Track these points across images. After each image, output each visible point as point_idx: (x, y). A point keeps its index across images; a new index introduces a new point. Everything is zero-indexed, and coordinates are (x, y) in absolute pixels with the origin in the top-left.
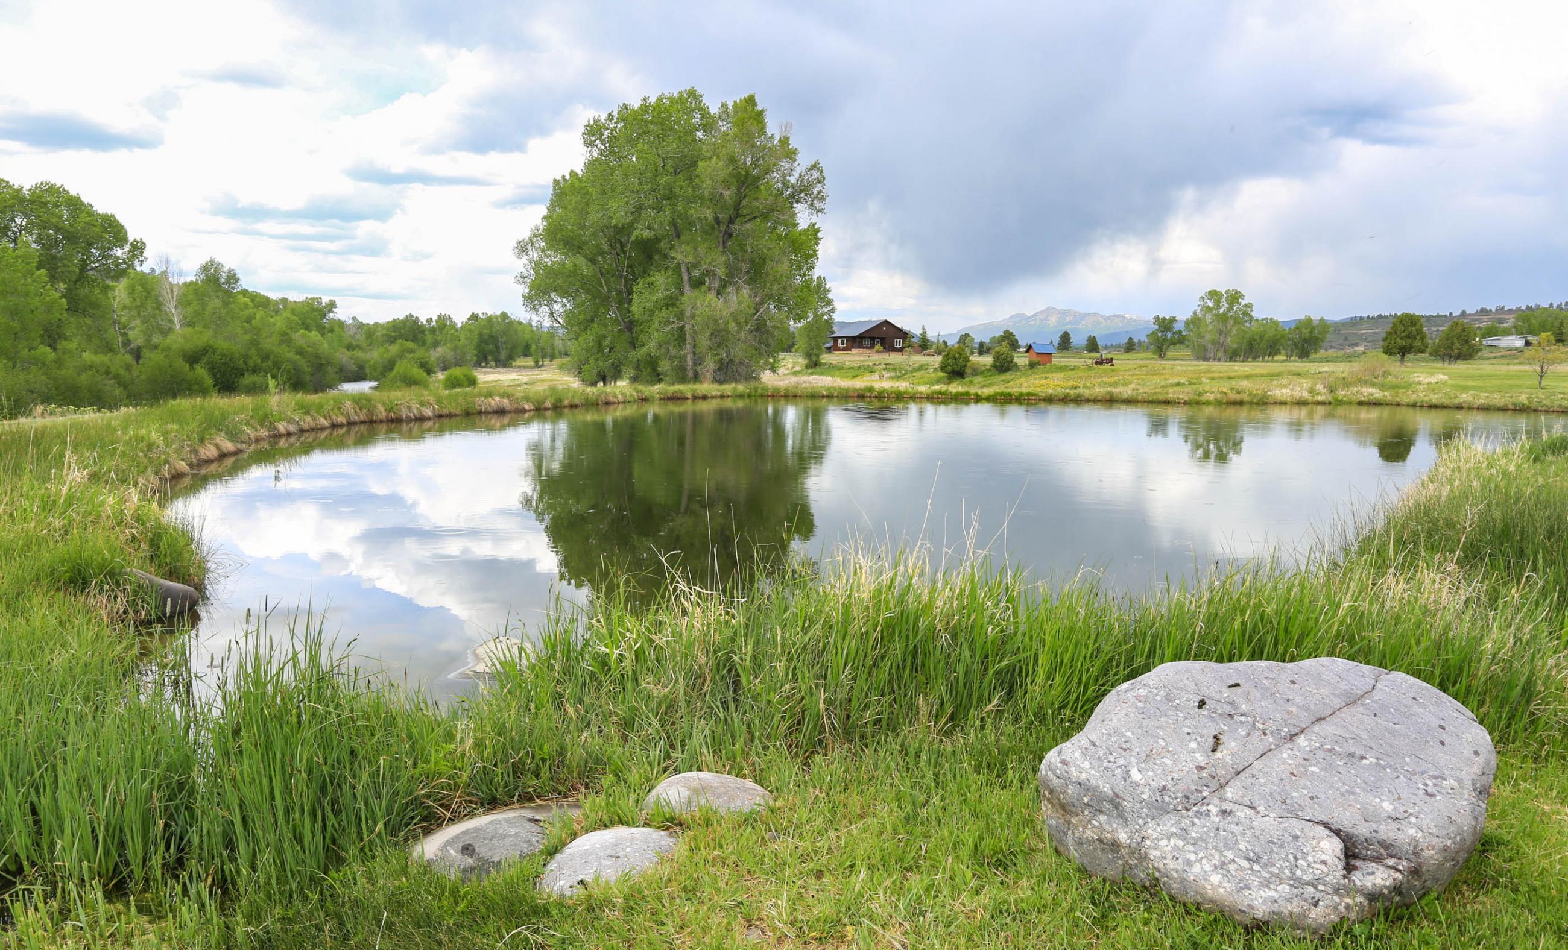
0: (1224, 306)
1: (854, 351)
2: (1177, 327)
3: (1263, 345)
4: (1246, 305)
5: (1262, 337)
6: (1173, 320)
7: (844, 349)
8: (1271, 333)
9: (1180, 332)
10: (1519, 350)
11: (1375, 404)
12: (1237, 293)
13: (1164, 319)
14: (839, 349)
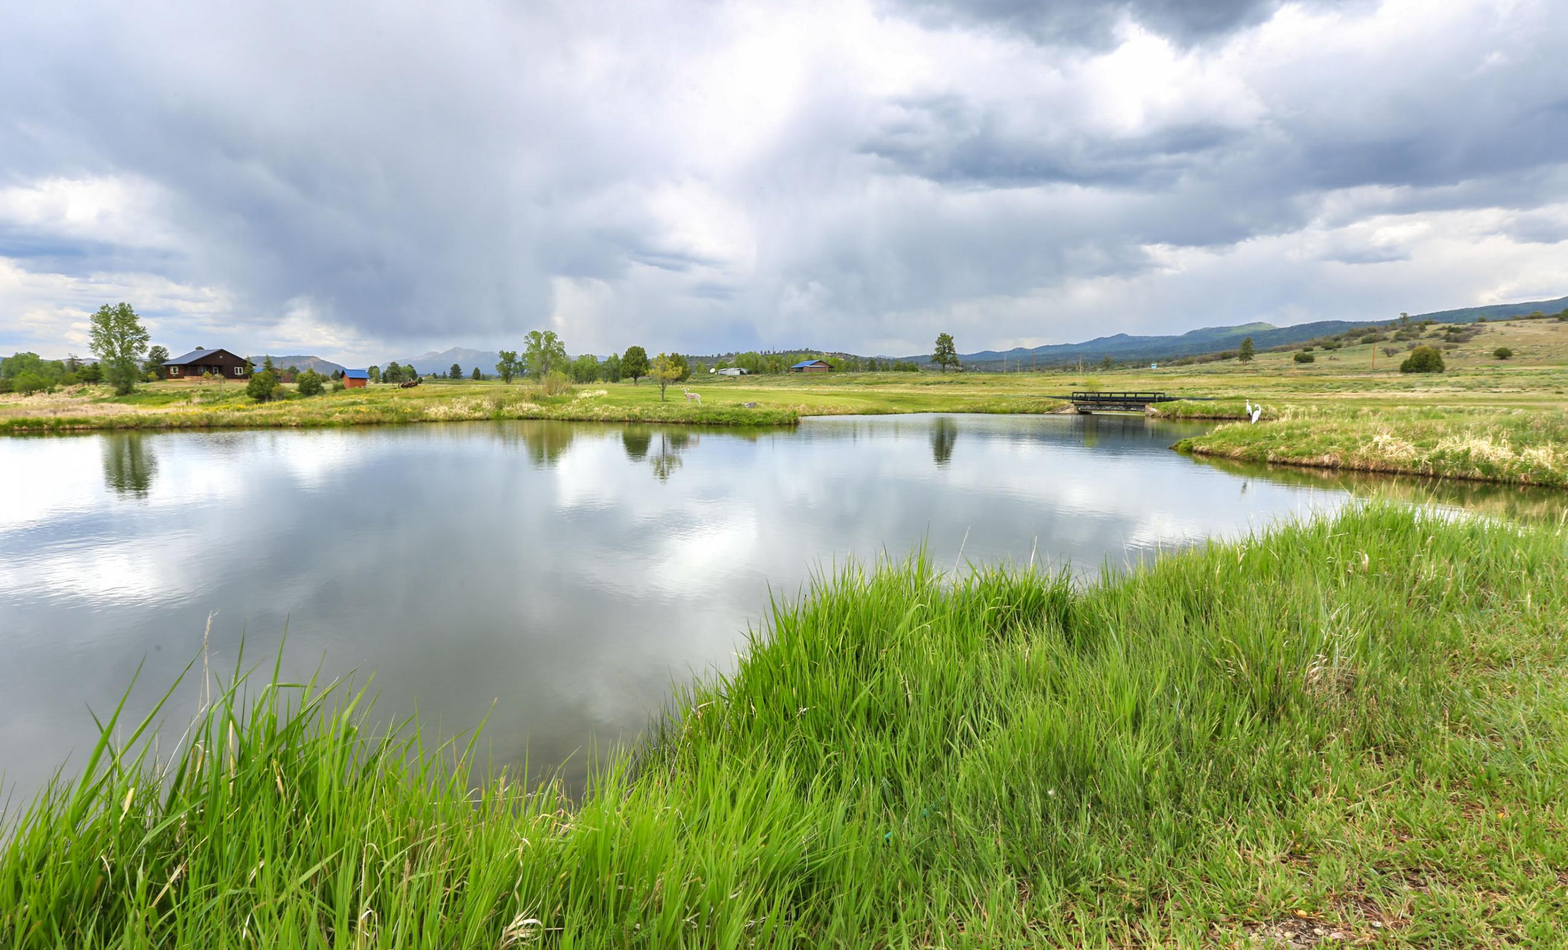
0: (543, 342)
1: (187, 378)
2: (518, 360)
3: (584, 373)
4: (559, 343)
5: (582, 367)
6: (514, 354)
7: (177, 377)
8: (589, 365)
9: (520, 363)
10: (735, 377)
11: (532, 419)
12: (551, 334)
13: (508, 353)
14: (171, 377)
